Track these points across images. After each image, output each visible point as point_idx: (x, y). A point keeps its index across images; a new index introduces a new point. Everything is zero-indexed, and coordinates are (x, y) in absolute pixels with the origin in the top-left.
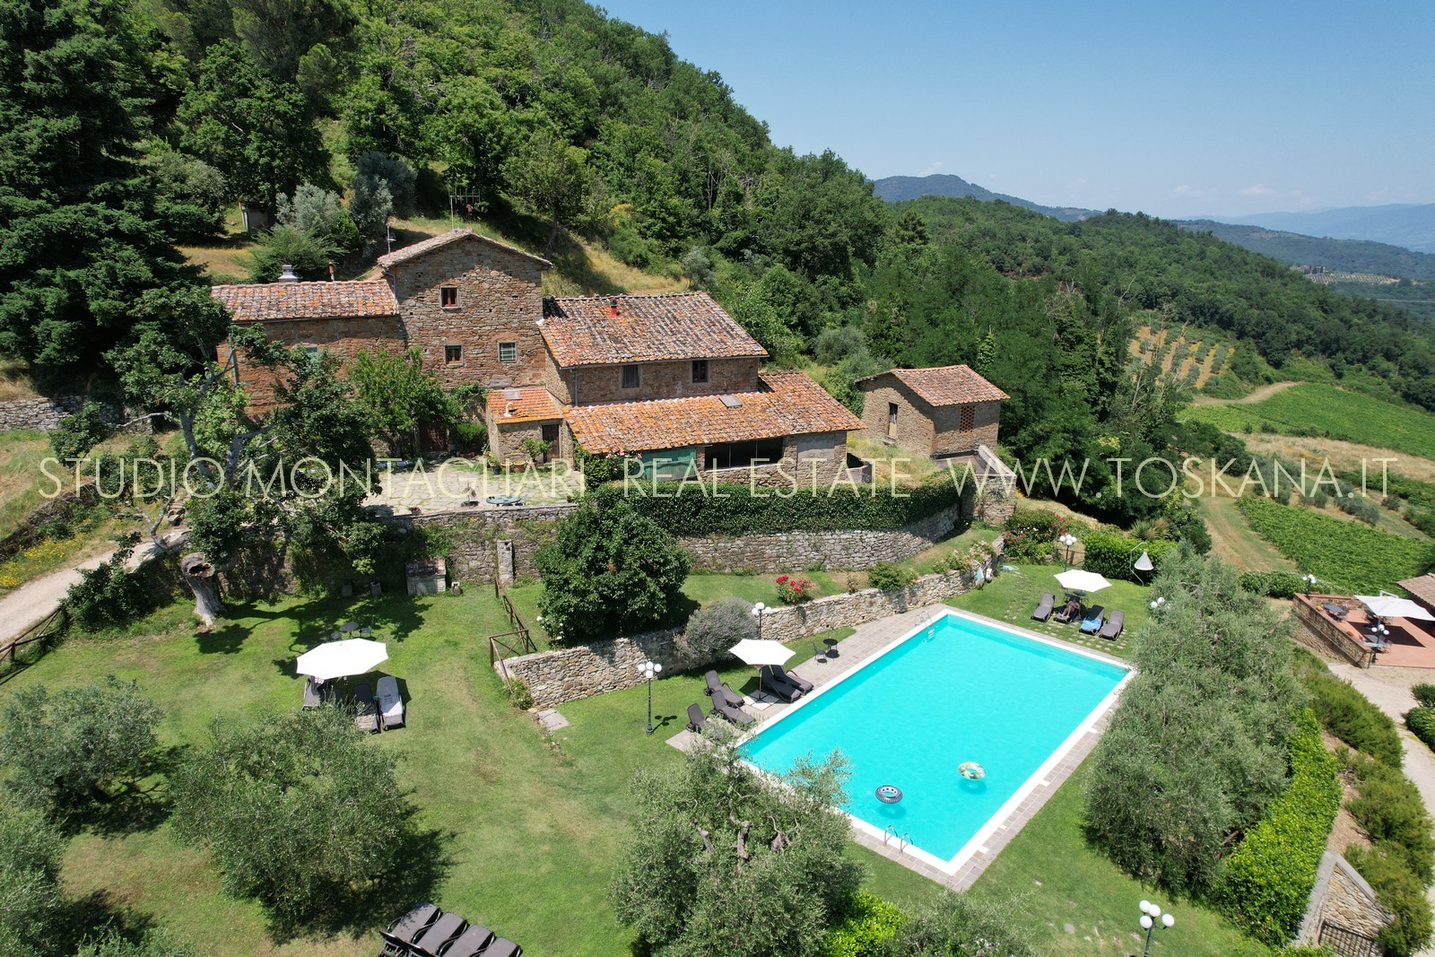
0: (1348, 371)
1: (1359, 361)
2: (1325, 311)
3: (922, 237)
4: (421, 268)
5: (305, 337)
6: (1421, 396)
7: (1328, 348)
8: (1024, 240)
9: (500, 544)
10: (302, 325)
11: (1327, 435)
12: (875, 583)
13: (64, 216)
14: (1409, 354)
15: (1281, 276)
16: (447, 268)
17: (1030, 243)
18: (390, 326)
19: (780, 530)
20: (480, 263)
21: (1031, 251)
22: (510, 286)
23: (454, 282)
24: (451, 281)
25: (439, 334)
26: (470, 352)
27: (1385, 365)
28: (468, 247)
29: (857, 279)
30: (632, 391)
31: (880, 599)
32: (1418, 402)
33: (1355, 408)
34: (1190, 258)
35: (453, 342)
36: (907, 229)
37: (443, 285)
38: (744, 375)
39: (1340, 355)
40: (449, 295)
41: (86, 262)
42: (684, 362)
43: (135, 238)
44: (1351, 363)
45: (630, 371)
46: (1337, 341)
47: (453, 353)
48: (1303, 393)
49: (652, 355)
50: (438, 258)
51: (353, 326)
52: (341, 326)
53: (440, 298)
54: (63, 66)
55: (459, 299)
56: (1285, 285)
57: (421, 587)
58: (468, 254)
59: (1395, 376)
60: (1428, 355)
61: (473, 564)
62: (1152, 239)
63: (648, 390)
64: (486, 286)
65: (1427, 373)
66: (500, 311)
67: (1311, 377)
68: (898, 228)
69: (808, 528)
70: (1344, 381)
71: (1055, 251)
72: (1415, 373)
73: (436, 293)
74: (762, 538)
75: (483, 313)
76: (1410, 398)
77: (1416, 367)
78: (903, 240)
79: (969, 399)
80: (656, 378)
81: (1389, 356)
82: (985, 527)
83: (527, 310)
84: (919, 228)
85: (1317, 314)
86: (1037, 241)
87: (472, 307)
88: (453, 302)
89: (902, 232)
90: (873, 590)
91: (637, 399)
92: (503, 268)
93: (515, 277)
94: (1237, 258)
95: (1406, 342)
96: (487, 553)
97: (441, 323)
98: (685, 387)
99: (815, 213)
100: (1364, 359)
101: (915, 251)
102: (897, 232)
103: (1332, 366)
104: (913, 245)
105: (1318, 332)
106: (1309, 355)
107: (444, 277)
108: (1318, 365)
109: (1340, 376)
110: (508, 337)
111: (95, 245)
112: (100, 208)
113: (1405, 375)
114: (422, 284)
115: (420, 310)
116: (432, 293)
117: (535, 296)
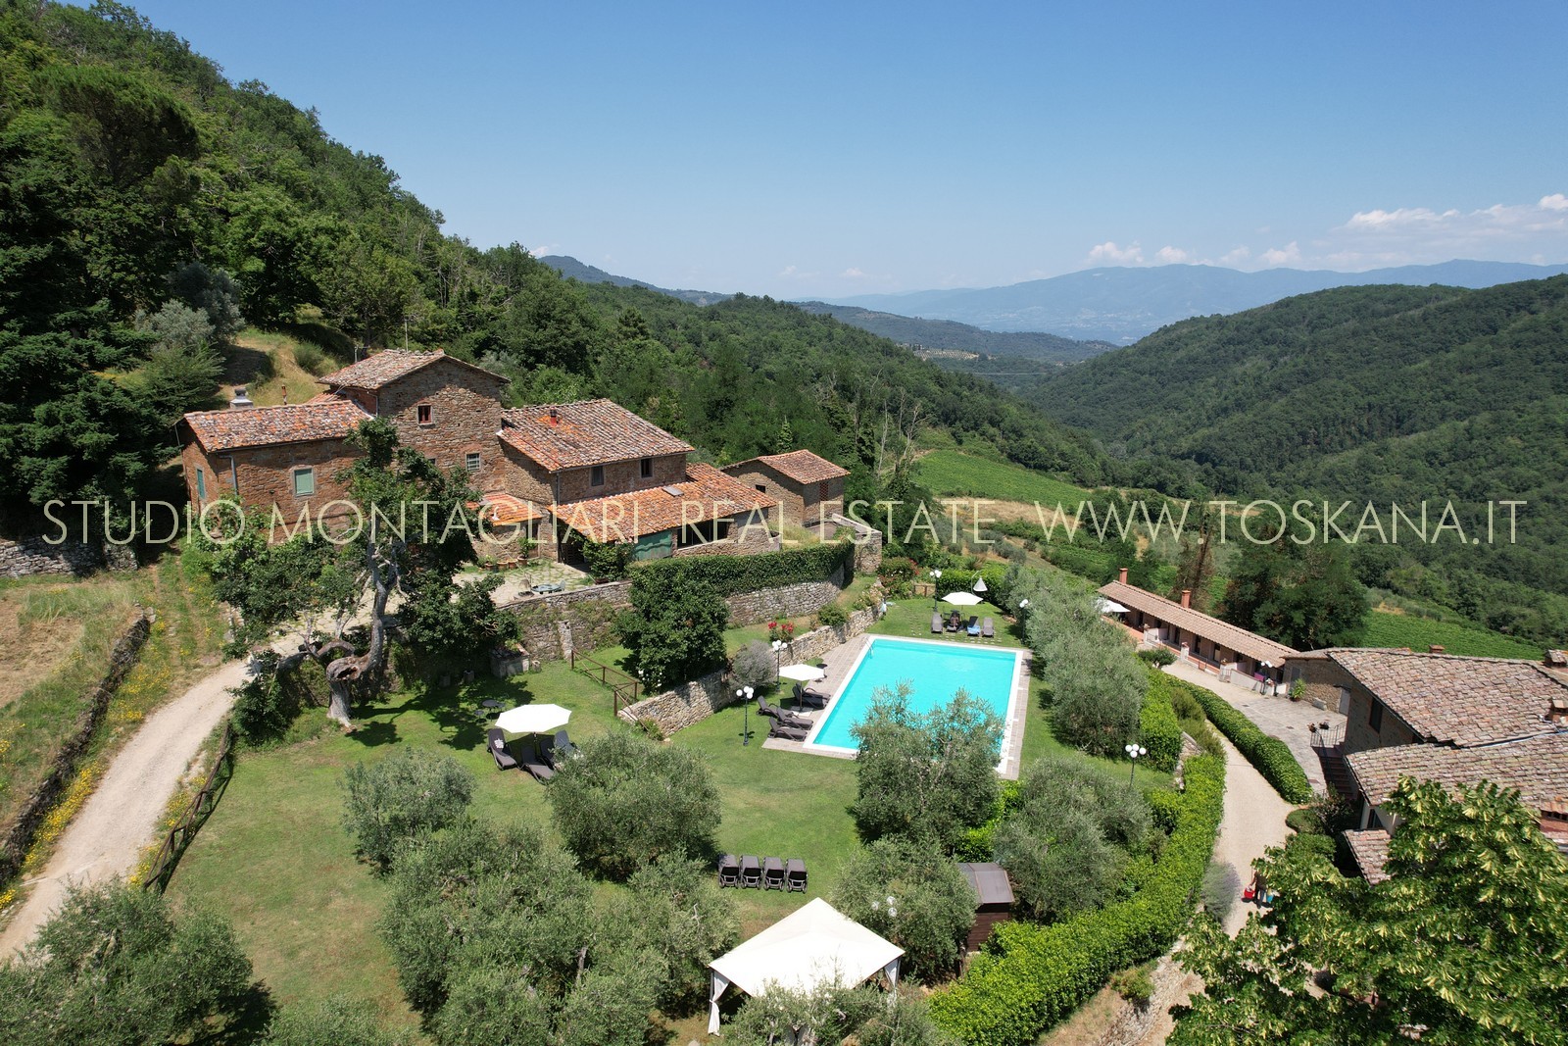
0: (966, 436)
1: (972, 428)
2: (941, 386)
3: (643, 333)
4: (400, 388)
5: (300, 460)
6: (1022, 456)
7: (948, 418)
8: (674, 326)
9: (561, 624)
10: (298, 447)
11: (970, 494)
12: (827, 622)
13: (34, 347)
14: (1007, 420)
15: (898, 355)
16: (423, 388)
17: (680, 330)
19: (754, 589)
20: (450, 382)
21: (683, 337)
22: (474, 401)
23: (429, 401)
24: (426, 400)
27: (992, 430)
28: (440, 368)
29: (597, 376)
30: (598, 489)
31: (832, 634)
32: (1020, 461)
33: (975, 470)
34: (820, 340)
36: (627, 325)
37: (420, 403)
38: (674, 469)
39: (958, 422)
40: (424, 412)
42: (635, 461)
44: (967, 430)
45: (597, 471)
46: (954, 411)
48: (936, 460)
49: (614, 457)
50: (415, 379)
52: (334, 446)
53: (417, 416)
55: (432, 416)
56: (902, 362)
57: (511, 668)
58: (440, 374)
59: (1000, 440)
60: (1020, 421)
61: (541, 644)
62: (784, 323)
63: (610, 487)
64: (455, 402)
65: (1021, 436)
66: (466, 425)
67: (940, 446)
68: (620, 324)
69: (773, 585)
70: (964, 446)
71: (705, 338)
72: (1014, 436)
73: (415, 410)
74: (743, 596)
75: (453, 428)
76: (1013, 458)
77: (1014, 431)
78: (627, 336)
79: (825, 477)
80: (616, 476)
81: (993, 423)
82: (864, 575)
84: (640, 325)
85: (934, 388)
86: (686, 327)
87: (444, 423)
88: (427, 419)
89: (625, 328)
90: (827, 627)
91: (603, 495)
92: (468, 386)
93: (480, 393)
94: (860, 339)
95: (1003, 410)
96: (551, 633)
97: (419, 438)
98: (637, 483)
99: (556, 312)
100: (976, 427)
101: (639, 346)
102: (620, 328)
103: (953, 434)
104: (637, 341)
105: (939, 404)
106: (934, 425)
107: (420, 396)
108: (942, 434)
109: (960, 442)
110: (473, 448)
113: (1008, 439)
114: (401, 403)
115: (402, 426)
116: (411, 411)
117: (495, 410)
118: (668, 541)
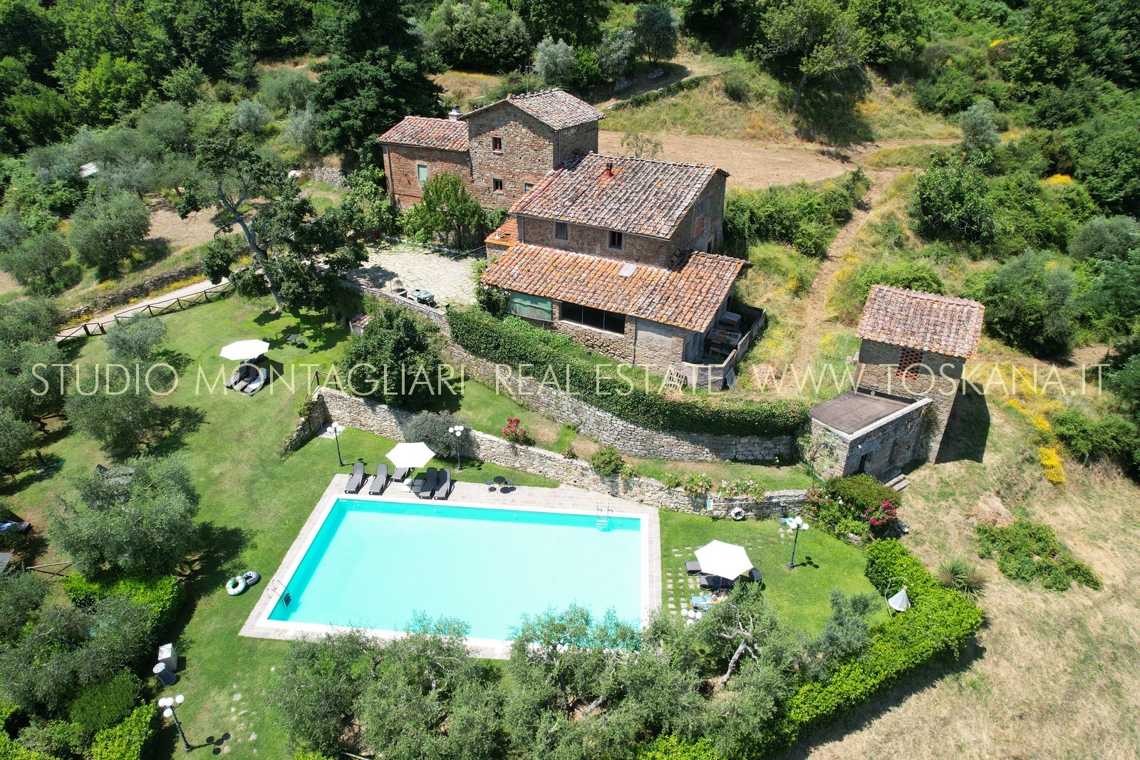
16: (496, 123)
18: (463, 158)
20: (514, 121)
22: (533, 141)
23: (500, 132)
24: (498, 132)
25: (491, 169)
26: (508, 186)
28: (509, 109)
30: (562, 242)
35: (498, 177)
37: (493, 134)
38: (651, 251)
40: (497, 143)
42: (601, 229)
45: (561, 227)
47: (498, 184)
50: (492, 115)
51: (444, 155)
53: (491, 144)
55: (502, 147)
57: (357, 330)
58: (509, 114)
63: (574, 245)
64: (518, 139)
66: (526, 159)
73: (490, 139)
75: (516, 159)
79: (915, 344)
80: (581, 236)
83: (542, 161)
87: (510, 154)
88: (499, 148)
90: (589, 465)
91: (566, 249)
92: (529, 128)
93: (538, 135)
97: (492, 161)
98: (603, 248)
107: (494, 129)
110: (529, 179)
112: (367, 65)
114: (481, 131)
115: (480, 150)
116: (487, 139)
117: (548, 152)
118: (547, 306)
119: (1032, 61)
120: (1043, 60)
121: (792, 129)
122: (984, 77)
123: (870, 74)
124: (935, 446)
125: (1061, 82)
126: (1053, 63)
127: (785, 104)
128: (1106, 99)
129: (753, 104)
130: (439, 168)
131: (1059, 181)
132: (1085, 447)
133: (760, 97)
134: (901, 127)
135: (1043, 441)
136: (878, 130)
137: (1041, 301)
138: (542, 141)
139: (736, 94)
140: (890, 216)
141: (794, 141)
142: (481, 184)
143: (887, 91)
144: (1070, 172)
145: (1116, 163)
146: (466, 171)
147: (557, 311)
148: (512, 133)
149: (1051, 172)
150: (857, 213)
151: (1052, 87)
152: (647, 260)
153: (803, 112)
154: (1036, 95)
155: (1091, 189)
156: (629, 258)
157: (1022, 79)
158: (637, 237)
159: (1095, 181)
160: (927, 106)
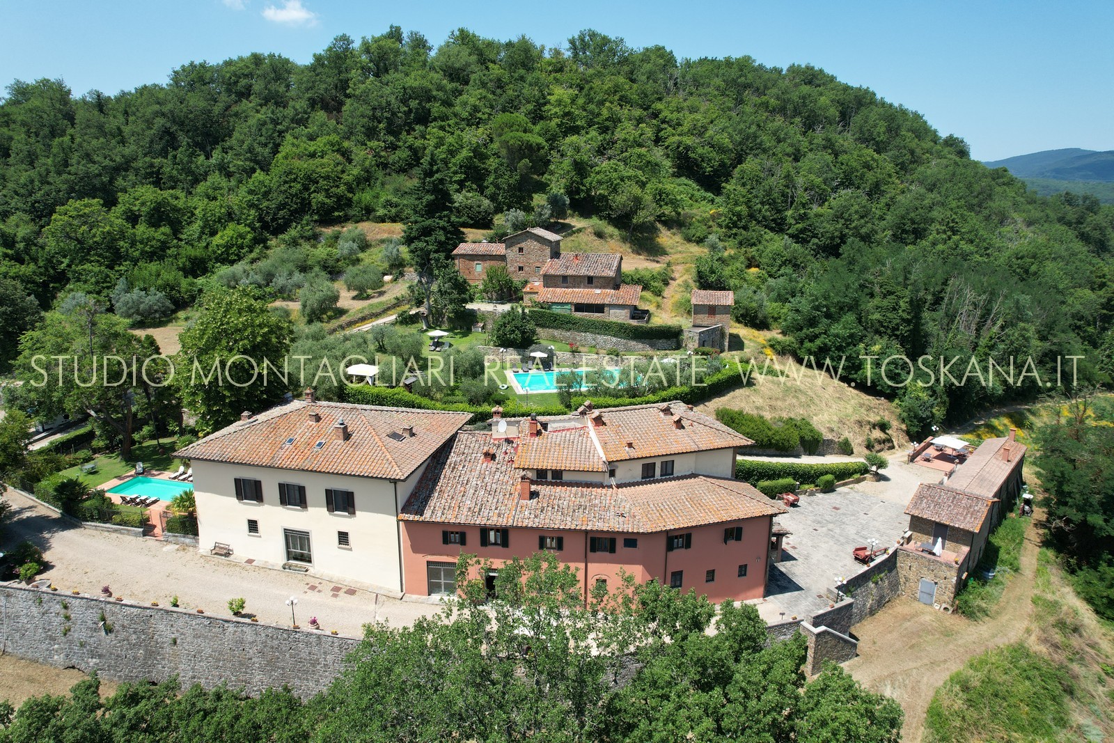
4: (512, 240)
12: (608, 354)
13: (428, 222)
16: (521, 241)
18: (502, 258)
20: (531, 239)
22: (540, 247)
23: (523, 245)
24: (521, 245)
25: (517, 262)
26: (526, 269)
28: (527, 234)
30: (565, 285)
31: (608, 359)
35: (521, 265)
37: (519, 246)
40: (521, 250)
41: (431, 235)
42: (585, 276)
43: (443, 228)
45: (565, 278)
47: (521, 269)
50: (518, 237)
51: (491, 257)
52: (488, 257)
53: (518, 250)
54: (433, 182)
55: (524, 251)
57: (475, 330)
58: (527, 236)
63: (571, 285)
64: (532, 247)
66: (536, 256)
75: (531, 256)
79: (713, 303)
80: (574, 281)
83: (545, 256)
87: (527, 254)
88: (522, 252)
90: (606, 356)
91: (567, 287)
92: (537, 241)
93: (541, 244)
97: (518, 258)
98: (584, 285)
107: (519, 243)
110: (538, 264)
111: (434, 230)
112: (437, 220)
114: (512, 245)
115: (512, 254)
116: (516, 249)
117: (548, 251)
118: (569, 307)
119: (731, 219)
120: (735, 218)
121: (630, 250)
122: (710, 227)
123: (659, 225)
124: (726, 344)
125: (745, 228)
126: (740, 219)
127: (624, 240)
128: (767, 237)
129: (609, 240)
130: (488, 264)
131: (754, 270)
132: (779, 348)
133: (611, 236)
134: (679, 249)
135: (764, 347)
136: (668, 249)
137: (754, 305)
138: (544, 247)
139: (600, 235)
140: (686, 281)
141: (633, 255)
142: (512, 269)
143: (668, 233)
144: (758, 266)
145: (775, 260)
146: (503, 264)
147: (573, 309)
148: (529, 245)
149: (749, 266)
150: (671, 281)
151: (741, 230)
152: (604, 287)
153: (632, 242)
154: (736, 234)
155: (768, 272)
156: (596, 287)
157: (727, 227)
158: (601, 277)
159: (769, 269)
160: (689, 240)
